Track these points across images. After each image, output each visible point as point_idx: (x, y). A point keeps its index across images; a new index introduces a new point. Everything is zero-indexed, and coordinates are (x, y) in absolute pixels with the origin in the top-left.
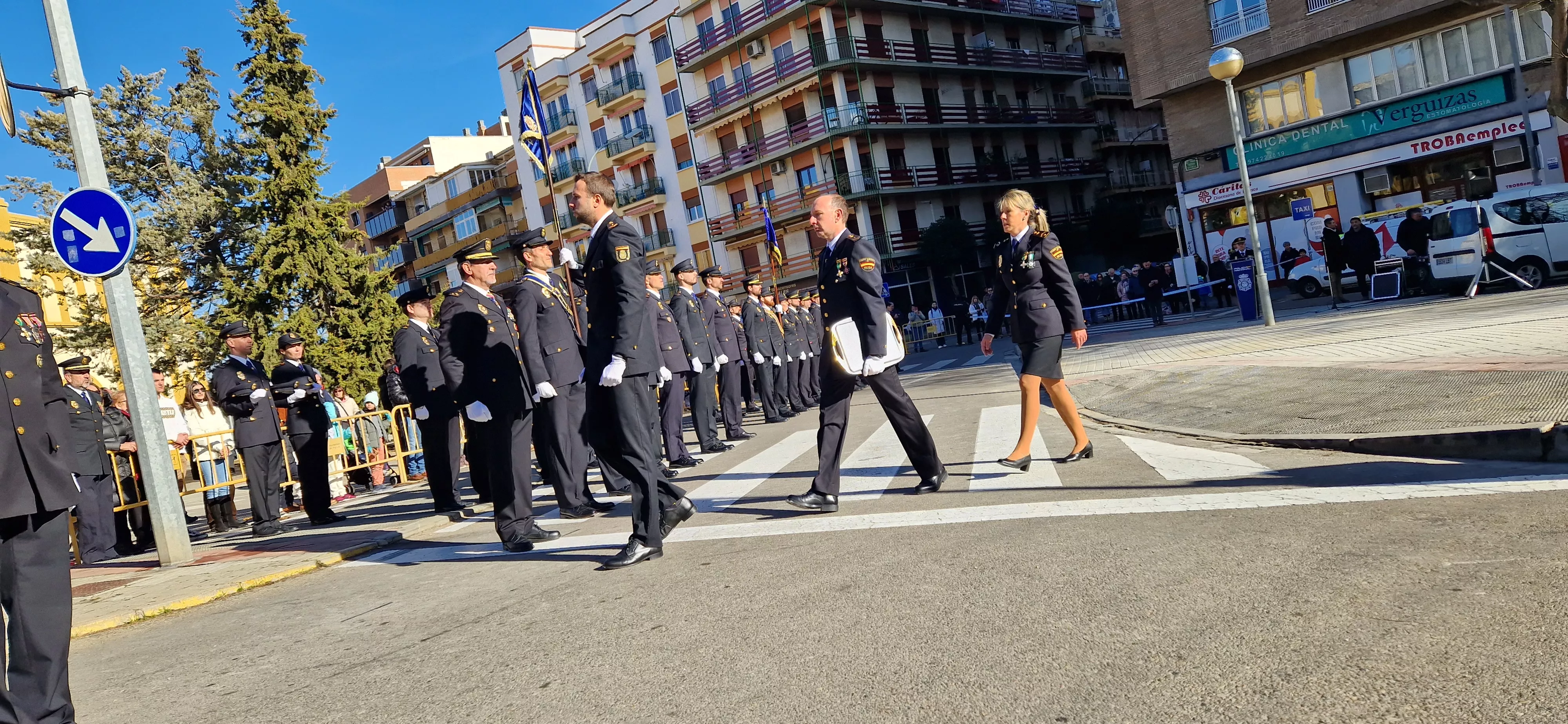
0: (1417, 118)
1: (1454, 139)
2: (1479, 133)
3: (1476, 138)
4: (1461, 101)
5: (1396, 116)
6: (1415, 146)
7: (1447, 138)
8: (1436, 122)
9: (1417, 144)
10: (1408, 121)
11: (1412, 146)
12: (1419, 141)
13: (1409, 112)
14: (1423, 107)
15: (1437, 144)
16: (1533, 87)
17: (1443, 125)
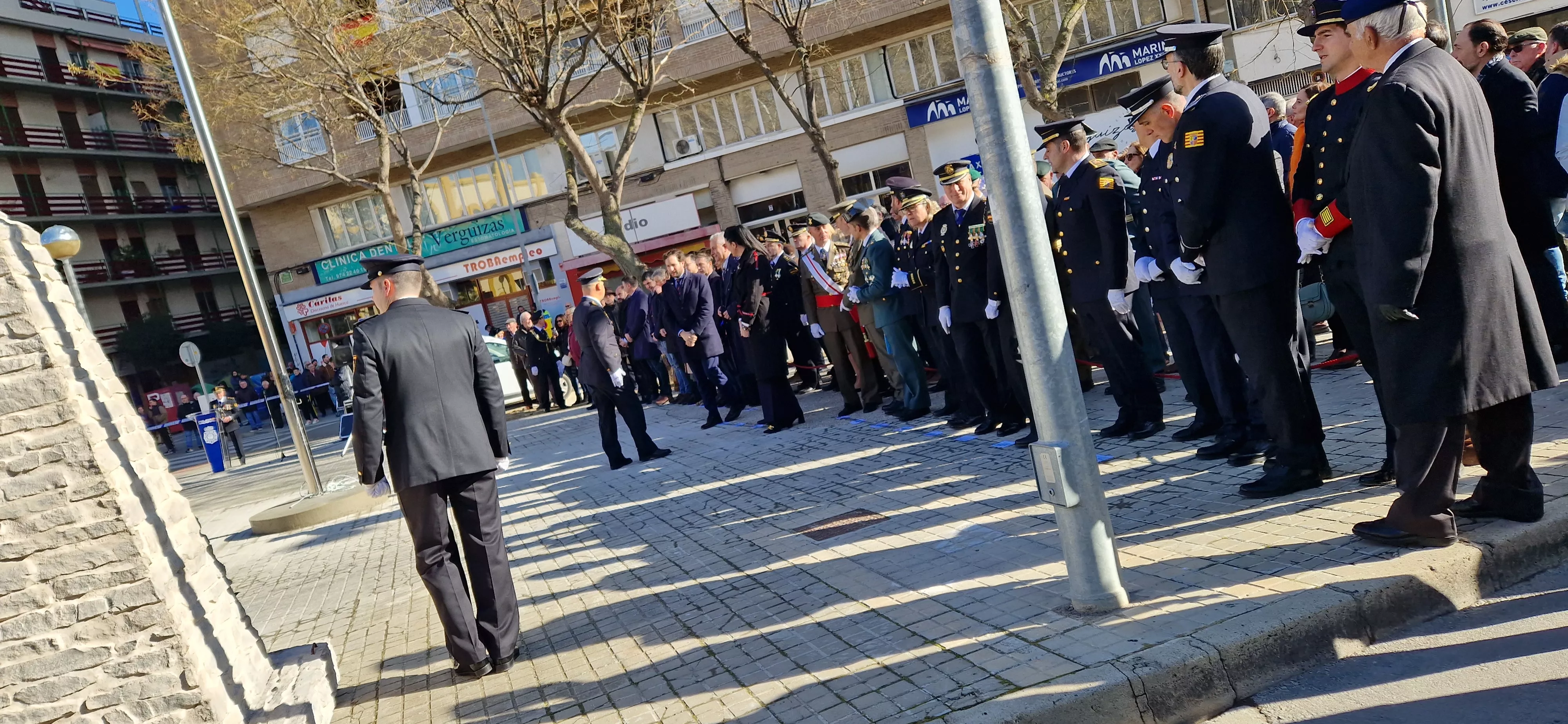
0: (465, 242)
1: (493, 261)
2: (510, 257)
3: (508, 261)
4: (494, 229)
5: (449, 239)
6: (466, 266)
7: (488, 260)
8: (479, 246)
9: (468, 265)
10: (457, 244)
11: (464, 266)
12: (469, 262)
13: (457, 236)
14: (467, 232)
15: (482, 265)
16: (541, 220)
17: (485, 248)
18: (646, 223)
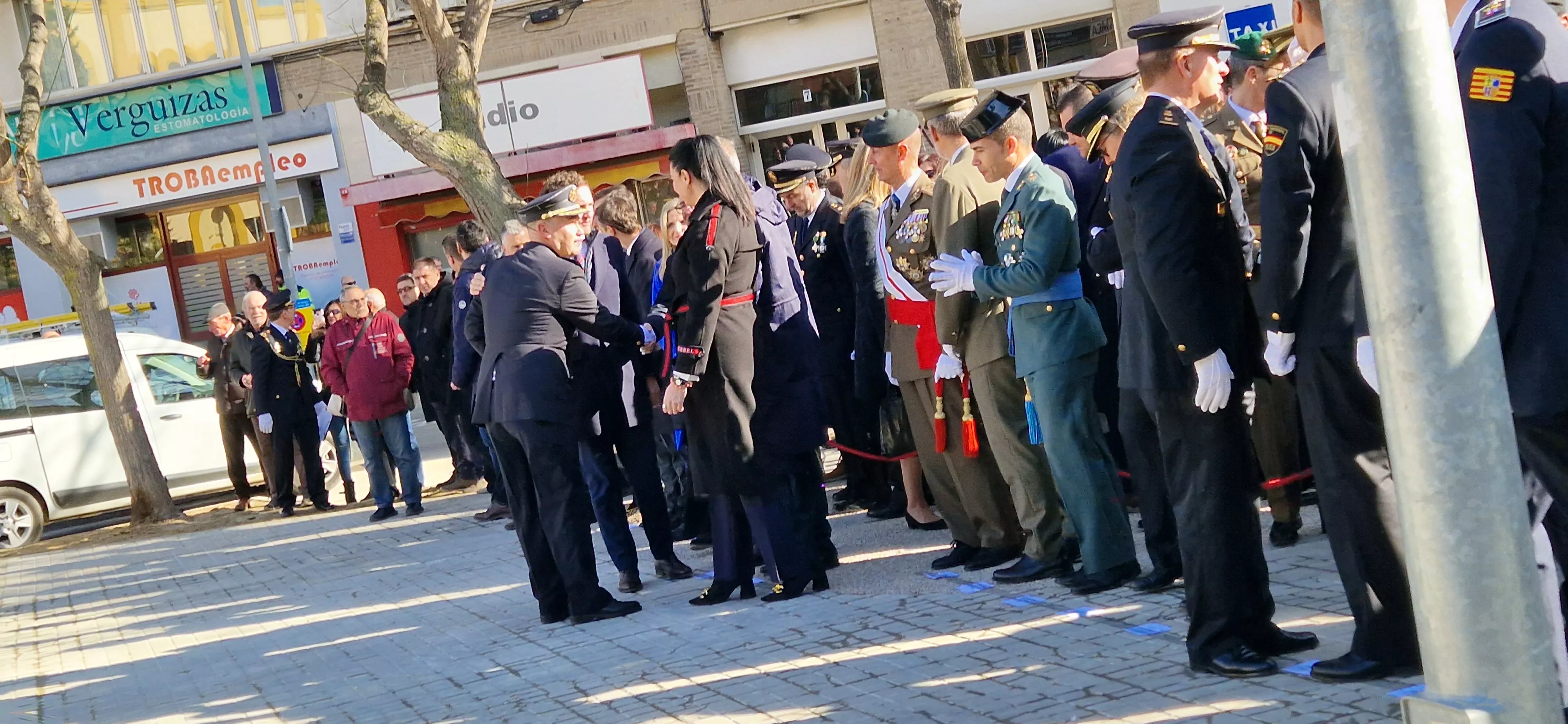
0: (140, 130)
1: (199, 176)
2: (236, 169)
3: (231, 177)
4: (206, 106)
5: (106, 122)
6: (139, 183)
7: (188, 172)
8: (170, 141)
9: (143, 180)
10: (124, 134)
11: (135, 182)
12: (147, 174)
13: (125, 116)
14: (146, 108)
15: (174, 182)
16: (308, 94)
17: (182, 147)
18: (536, 111)
